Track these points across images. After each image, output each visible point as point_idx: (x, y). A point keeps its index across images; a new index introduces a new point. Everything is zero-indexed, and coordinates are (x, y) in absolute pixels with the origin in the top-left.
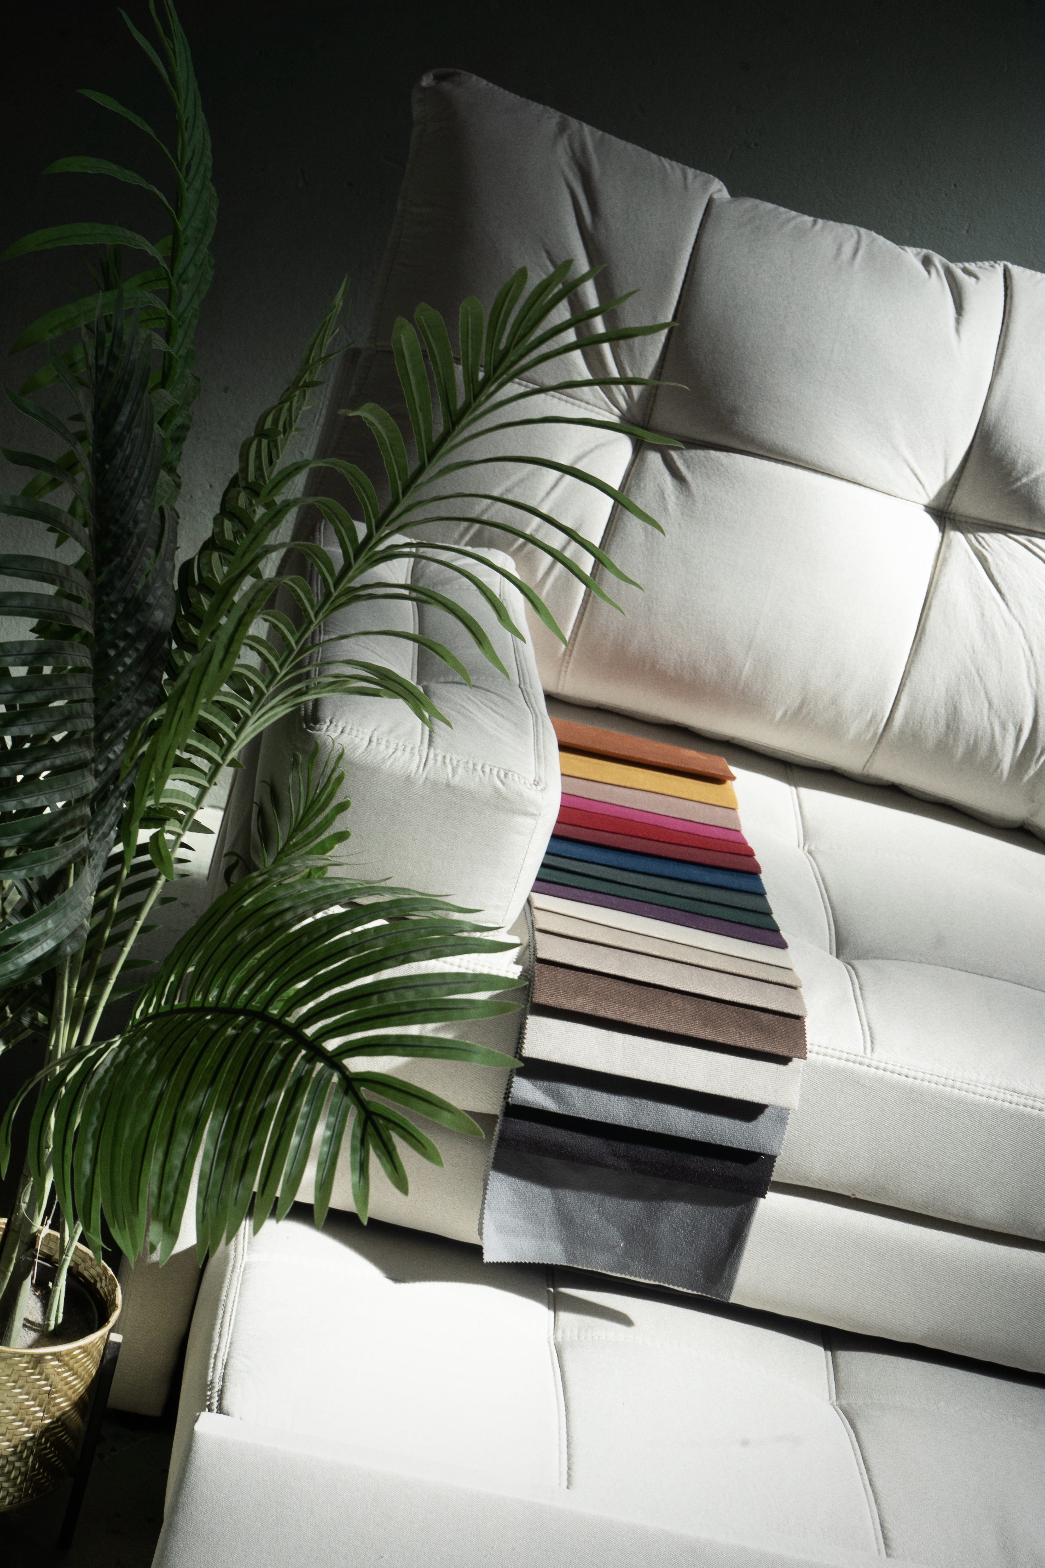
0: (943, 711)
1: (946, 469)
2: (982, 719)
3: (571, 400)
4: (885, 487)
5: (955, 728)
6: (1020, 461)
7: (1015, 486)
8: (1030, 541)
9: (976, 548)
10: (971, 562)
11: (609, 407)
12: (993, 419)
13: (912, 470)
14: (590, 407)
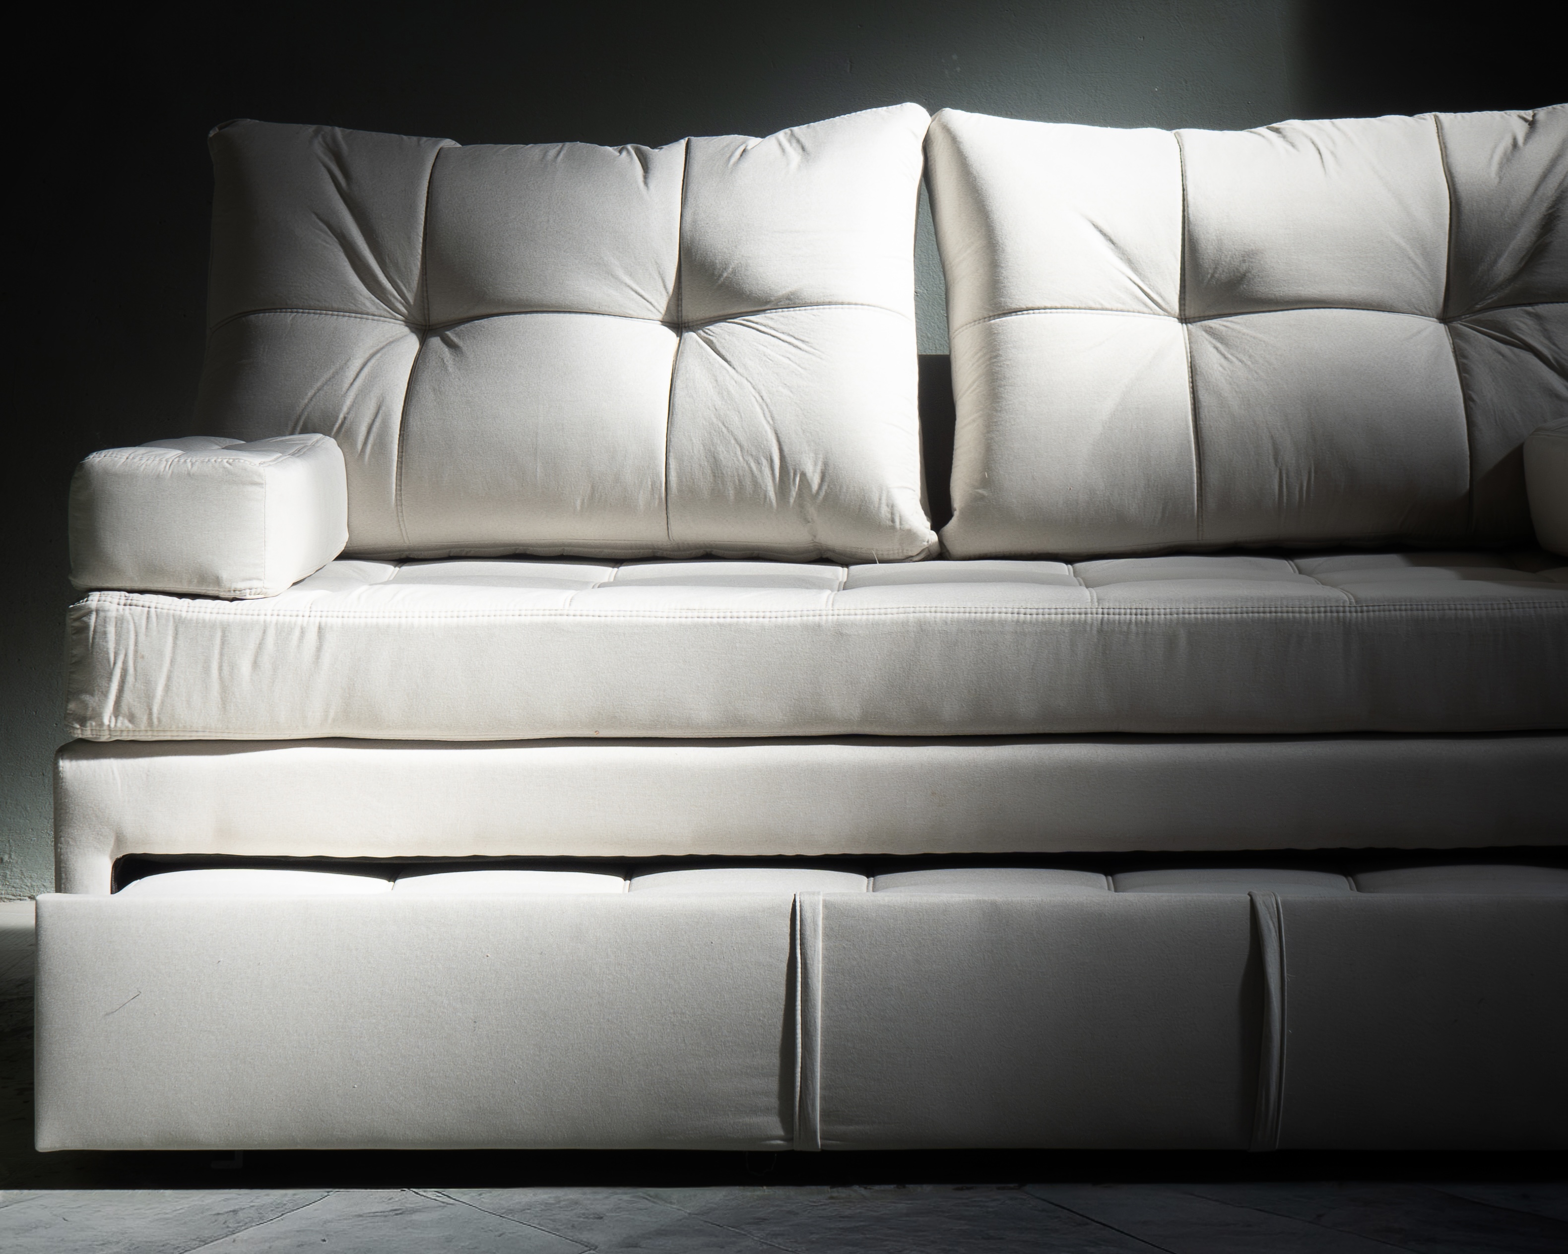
0: (706, 464)
1: (665, 287)
2: (738, 460)
3: (359, 316)
4: (617, 310)
5: (720, 475)
6: (717, 261)
7: (720, 282)
8: (744, 320)
9: (705, 337)
10: (701, 347)
11: (392, 314)
12: (689, 238)
13: (636, 292)
14: (376, 318)
